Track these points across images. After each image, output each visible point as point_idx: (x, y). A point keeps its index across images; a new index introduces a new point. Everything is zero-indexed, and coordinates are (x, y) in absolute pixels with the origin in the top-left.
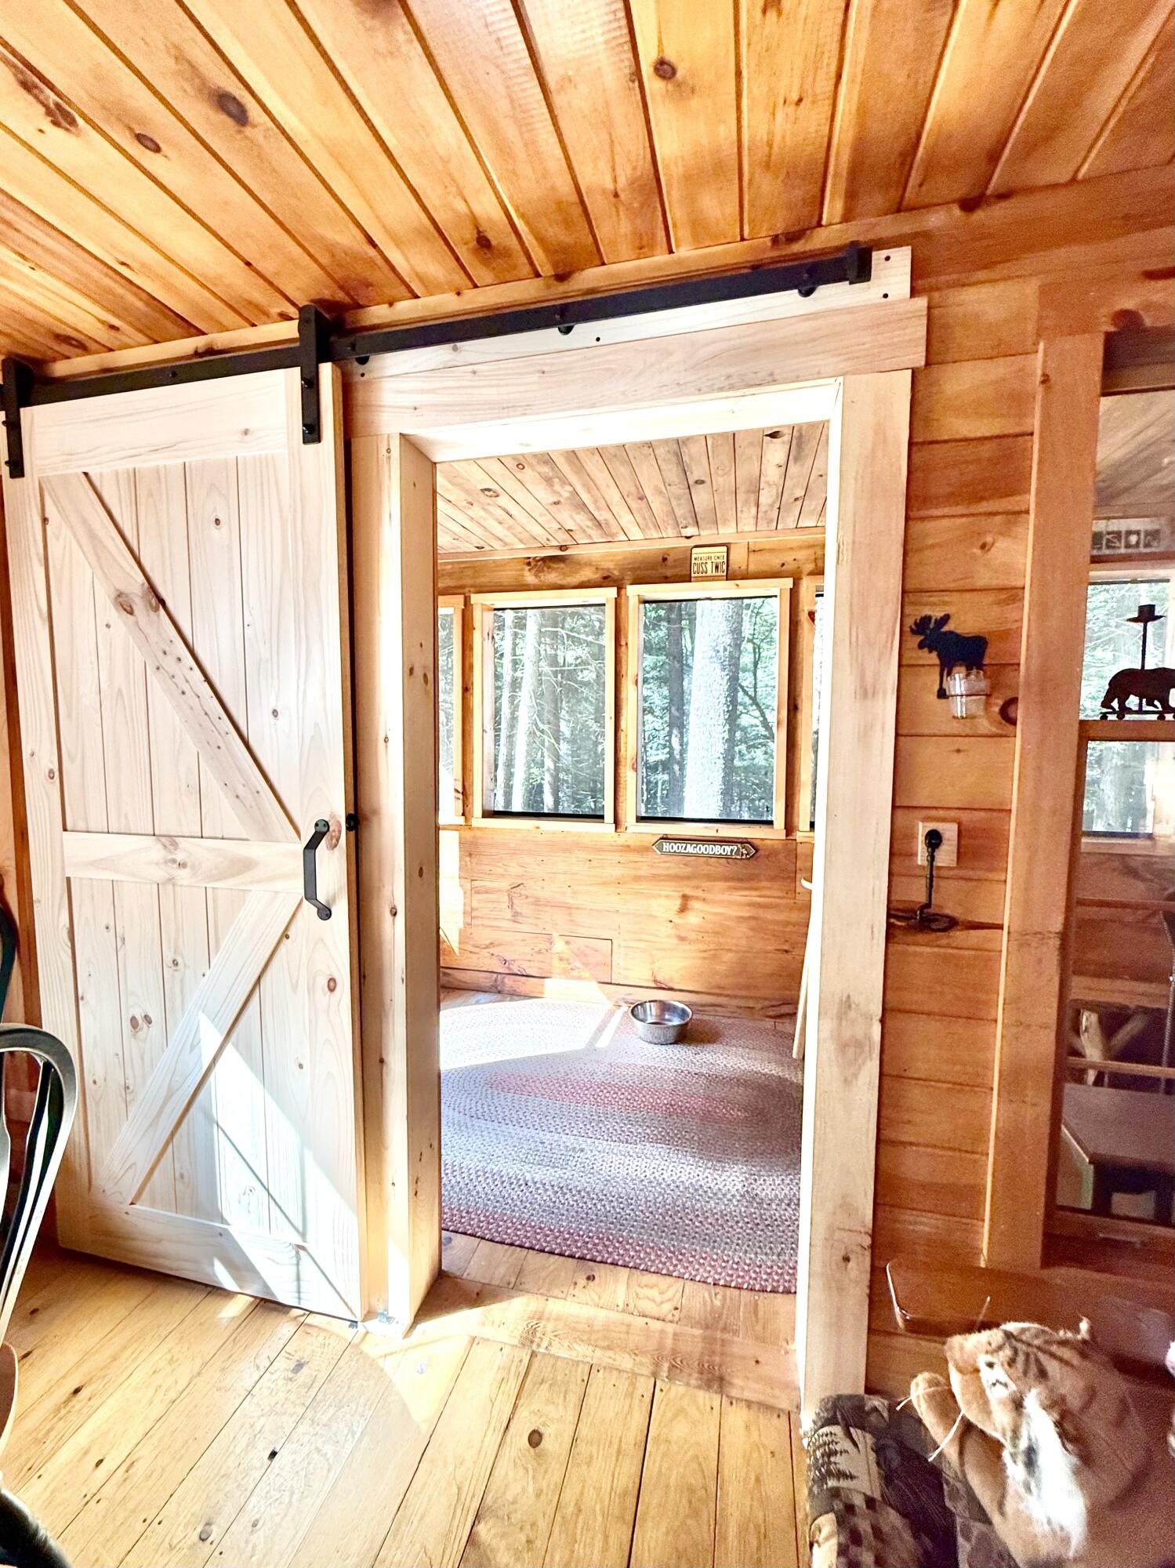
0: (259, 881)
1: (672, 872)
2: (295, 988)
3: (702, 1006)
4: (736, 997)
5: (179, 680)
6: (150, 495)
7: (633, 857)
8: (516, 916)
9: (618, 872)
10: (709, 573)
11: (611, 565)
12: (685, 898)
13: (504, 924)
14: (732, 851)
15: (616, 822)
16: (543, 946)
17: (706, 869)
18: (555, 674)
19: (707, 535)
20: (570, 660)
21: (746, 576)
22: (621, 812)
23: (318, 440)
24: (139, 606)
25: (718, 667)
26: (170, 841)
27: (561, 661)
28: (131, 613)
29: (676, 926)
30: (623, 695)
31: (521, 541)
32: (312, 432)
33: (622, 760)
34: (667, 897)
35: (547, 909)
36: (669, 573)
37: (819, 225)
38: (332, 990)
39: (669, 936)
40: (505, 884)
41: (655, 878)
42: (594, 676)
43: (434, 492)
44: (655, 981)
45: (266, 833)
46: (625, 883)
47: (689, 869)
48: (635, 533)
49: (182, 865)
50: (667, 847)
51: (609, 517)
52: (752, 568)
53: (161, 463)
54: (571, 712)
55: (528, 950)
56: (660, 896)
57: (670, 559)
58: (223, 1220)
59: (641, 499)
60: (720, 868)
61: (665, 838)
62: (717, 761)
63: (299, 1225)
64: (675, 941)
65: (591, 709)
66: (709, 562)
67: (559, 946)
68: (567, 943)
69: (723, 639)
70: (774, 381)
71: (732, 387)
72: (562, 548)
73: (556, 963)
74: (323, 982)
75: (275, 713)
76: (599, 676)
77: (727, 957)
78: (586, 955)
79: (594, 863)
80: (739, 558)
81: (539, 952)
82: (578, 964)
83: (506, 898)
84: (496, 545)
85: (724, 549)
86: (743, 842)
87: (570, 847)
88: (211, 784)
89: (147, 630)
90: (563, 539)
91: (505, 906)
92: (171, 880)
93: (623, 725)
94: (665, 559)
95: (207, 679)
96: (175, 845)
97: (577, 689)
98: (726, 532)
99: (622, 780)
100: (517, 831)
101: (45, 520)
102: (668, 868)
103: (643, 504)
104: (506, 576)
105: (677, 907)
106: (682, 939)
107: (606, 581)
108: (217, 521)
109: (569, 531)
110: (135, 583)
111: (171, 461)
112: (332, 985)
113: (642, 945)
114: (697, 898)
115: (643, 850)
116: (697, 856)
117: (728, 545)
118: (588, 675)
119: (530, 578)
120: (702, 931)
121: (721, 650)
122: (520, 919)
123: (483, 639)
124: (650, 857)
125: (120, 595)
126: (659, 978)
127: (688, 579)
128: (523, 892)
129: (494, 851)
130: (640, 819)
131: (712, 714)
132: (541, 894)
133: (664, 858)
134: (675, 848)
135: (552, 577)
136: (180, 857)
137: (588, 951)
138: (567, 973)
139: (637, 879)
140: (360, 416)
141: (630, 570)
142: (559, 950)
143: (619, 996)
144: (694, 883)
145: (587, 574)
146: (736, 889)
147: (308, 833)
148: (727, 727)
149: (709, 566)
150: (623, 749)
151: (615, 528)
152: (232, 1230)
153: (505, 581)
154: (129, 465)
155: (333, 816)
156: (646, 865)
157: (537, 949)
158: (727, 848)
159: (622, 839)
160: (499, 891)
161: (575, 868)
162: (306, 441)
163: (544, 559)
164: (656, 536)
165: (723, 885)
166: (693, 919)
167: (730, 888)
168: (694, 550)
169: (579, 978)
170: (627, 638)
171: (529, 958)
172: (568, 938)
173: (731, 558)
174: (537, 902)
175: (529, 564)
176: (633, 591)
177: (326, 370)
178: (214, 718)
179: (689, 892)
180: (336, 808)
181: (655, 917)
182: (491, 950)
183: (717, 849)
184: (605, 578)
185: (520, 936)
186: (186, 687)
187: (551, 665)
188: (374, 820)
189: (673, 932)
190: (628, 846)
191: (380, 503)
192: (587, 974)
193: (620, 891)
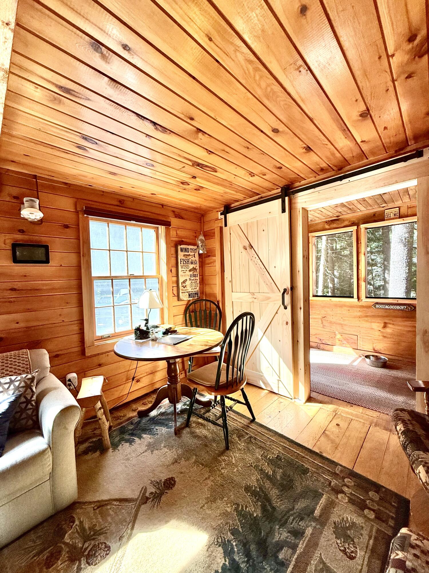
0: (271, 301)
1: (380, 314)
2: (279, 324)
3: (394, 360)
4: (407, 358)
5: (256, 262)
6: (250, 227)
7: (365, 309)
8: (324, 326)
9: (359, 314)
10: (392, 217)
11: (354, 219)
12: (385, 323)
13: (320, 328)
14: (404, 308)
15: (358, 298)
16: (333, 336)
17: (394, 314)
18: (333, 253)
19: (391, 205)
20: (338, 247)
21: (407, 216)
22: (360, 295)
23: (285, 212)
24: (248, 248)
25: (402, 245)
26: (253, 294)
27: (334, 248)
28: (246, 249)
29: (382, 332)
30: (360, 259)
31: (324, 217)
32: (284, 211)
33: (360, 279)
34: (378, 322)
35: (335, 324)
36: (376, 219)
37: (408, 145)
38: (287, 324)
39: (379, 336)
40: (320, 317)
41: (374, 316)
42: (349, 253)
43: (308, 217)
44: (374, 350)
45: (273, 292)
46: (362, 317)
47: (387, 314)
48: (363, 209)
49: (255, 298)
50: (377, 306)
51: (354, 207)
52: (409, 213)
53: (253, 221)
54: (339, 267)
55: (328, 337)
56: (375, 322)
57: (376, 215)
58: (262, 373)
59: (364, 201)
60: (400, 314)
61: (377, 303)
62: (403, 281)
63: (279, 375)
64: (381, 337)
65: (348, 265)
66: (392, 214)
67: (338, 336)
68: (341, 335)
69: (405, 235)
70: (397, 183)
71: (385, 186)
72: (337, 217)
73: (337, 341)
74: (285, 323)
75: (275, 267)
76: (351, 253)
77: (403, 344)
78: (348, 340)
79: (350, 311)
80: (404, 211)
81: (332, 338)
82: (345, 342)
83: (320, 321)
84: (317, 219)
85: (398, 208)
86: (409, 305)
87: (342, 306)
88: (261, 281)
89: (249, 253)
90: (338, 214)
91: (320, 323)
92: (253, 302)
93: (360, 268)
94: (374, 215)
95: (261, 261)
96: (254, 294)
97: (341, 258)
98: (399, 203)
99: (360, 285)
100: (324, 301)
101: (230, 234)
102: (379, 313)
103: (365, 202)
104: (320, 227)
105: (382, 326)
106: (384, 337)
107: (353, 224)
108: (264, 230)
109: (340, 212)
110: (247, 244)
111: (255, 220)
112: (287, 323)
113: (369, 338)
114: (390, 323)
115: (368, 307)
116: (389, 309)
117: (399, 207)
118: (346, 252)
119: (327, 227)
120: (392, 334)
121: (404, 239)
122: (325, 327)
123: (312, 246)
124: (371, 309)
125: (244, 246)
126: (375, 349)
127: (383, 220)
128: (326, 319)
129: (316, 307)
130: (367, 297)
131: (400, 263)
132: (332, 320)
133: (376, 310)
134: (381, 306)
135: (334, 225)
136: (255, 297)
137: (348, 338)
138: (342, 345)
139: (367, 316)
140: (293, 205)
141: (362, 220)
142: (339, 337)
143: (360, 354)
144: (388, 318)
145: (346, 223)
146: (406, 321)
147: (282, 291)
148: (408, 268)
149: (392, 215)
150: (360, 275)
151: (355, 209)
152: (265, 375)
153: (319, 229)
154: (246, 222)
155: (288, 288)
156: (370, 312)
157: (331, 337)
158: (402, 307)
159: (360, 304)
160: (319, 318)
161: (344, 312)
162: (282, 212)
163: (332, 221)
164: (371, 208)
165: (400, 319)
166: (389, 330)
167: (403, 321)
168: (386, 211)
169: (346, 347)
170: (361, 241)
171: (328, 339)
172: (341, 334)
173: (401, 211)
174: (331, 322)
175: (327, 223)
176: (363, 226)
177: (287, 199)
178: (262, 268)
179: (387, 321)
180: (288, 285)
181: (374, 329)
182: (316, 336)
183: (398, 307)
184: (353, 223)
185: (325, 332)
186: (257, 263)
187: (331, 250)
188: (296, 288)
189: (381, 334)
190: (363, 306)
191: (297, 223)
192: (349, 346)
193: (360, 320)
